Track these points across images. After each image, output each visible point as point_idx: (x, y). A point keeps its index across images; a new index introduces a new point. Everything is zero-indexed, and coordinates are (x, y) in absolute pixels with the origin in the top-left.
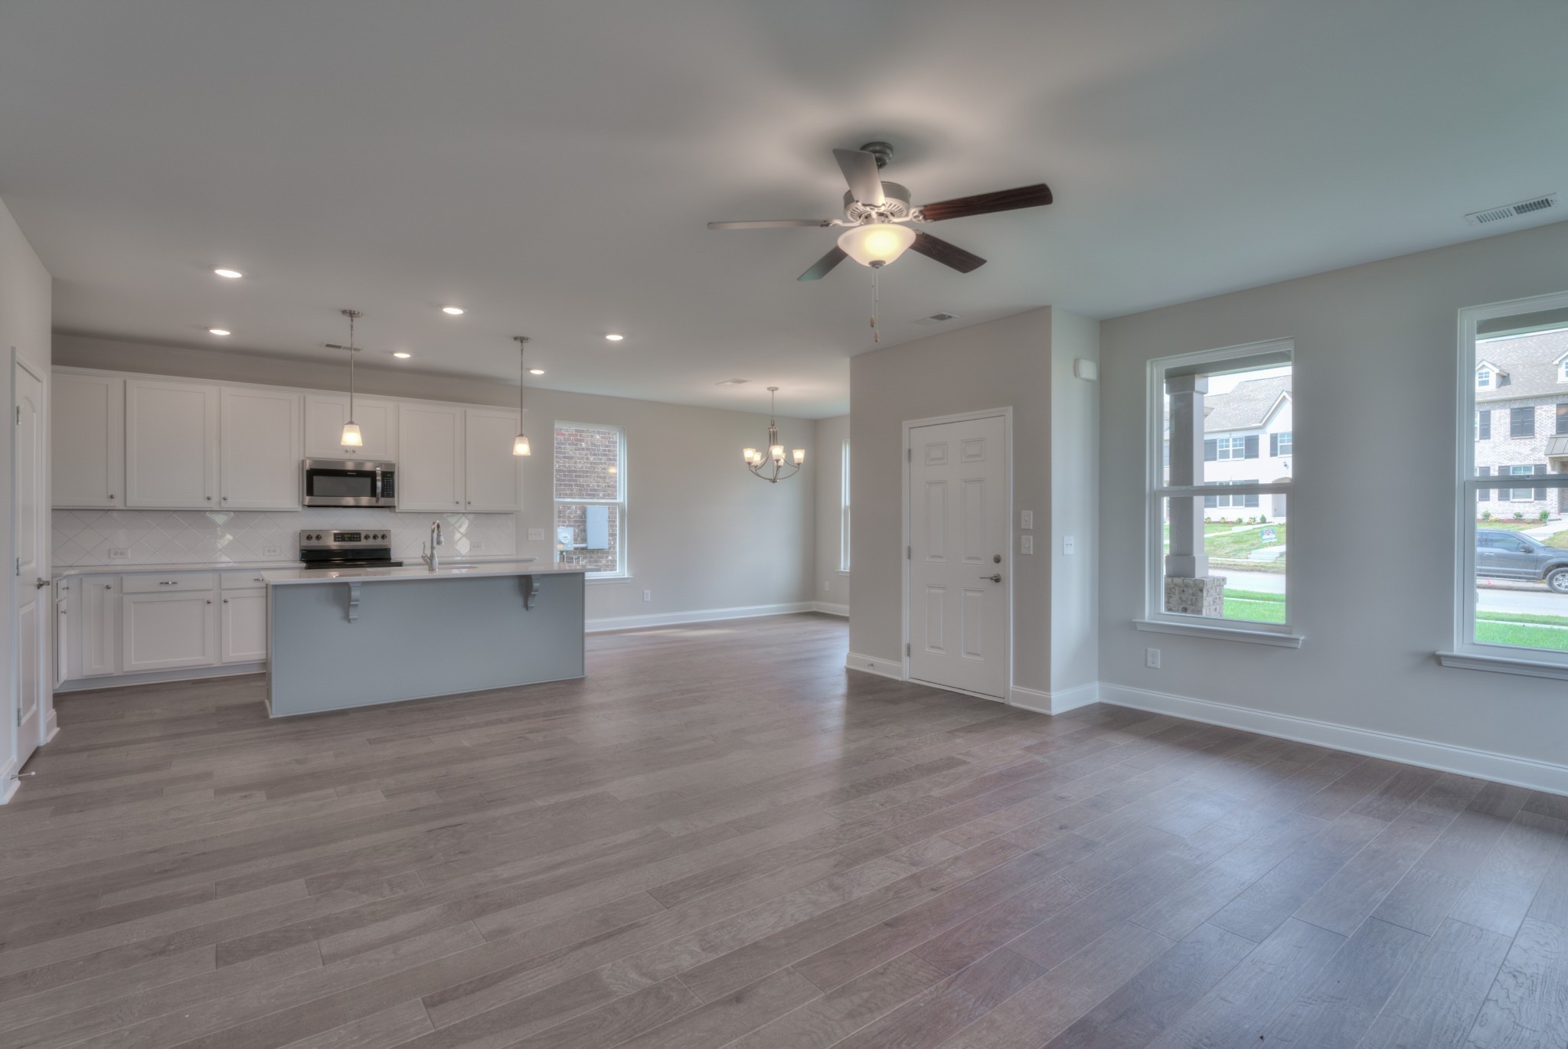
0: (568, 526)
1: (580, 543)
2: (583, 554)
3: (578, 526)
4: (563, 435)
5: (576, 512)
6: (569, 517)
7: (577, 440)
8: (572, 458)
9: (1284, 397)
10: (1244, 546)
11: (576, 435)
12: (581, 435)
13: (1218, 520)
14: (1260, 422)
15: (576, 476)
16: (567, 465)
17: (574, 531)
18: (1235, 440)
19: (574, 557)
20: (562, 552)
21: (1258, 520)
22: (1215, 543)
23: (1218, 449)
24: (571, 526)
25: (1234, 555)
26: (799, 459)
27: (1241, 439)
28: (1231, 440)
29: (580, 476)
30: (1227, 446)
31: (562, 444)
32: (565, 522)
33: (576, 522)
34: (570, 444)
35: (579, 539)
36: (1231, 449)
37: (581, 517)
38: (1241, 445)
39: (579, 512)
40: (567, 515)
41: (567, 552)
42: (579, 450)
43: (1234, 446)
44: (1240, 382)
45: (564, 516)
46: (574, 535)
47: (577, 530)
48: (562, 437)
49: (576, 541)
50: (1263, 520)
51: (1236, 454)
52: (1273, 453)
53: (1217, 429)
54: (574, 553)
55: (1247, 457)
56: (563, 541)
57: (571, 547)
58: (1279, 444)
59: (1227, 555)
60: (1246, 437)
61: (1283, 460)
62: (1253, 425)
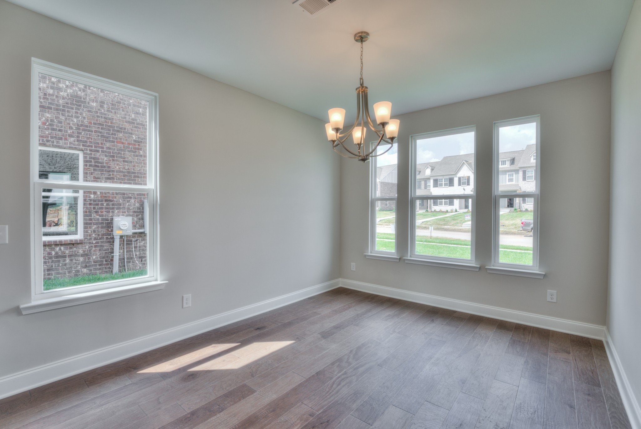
0: (127, 216)
1: (139, 229)
2: (141, 237)
3: (137, 216)
4: (123, 143)
5: (134, 204)
6: (129, 209)
7: (136, 149)
8: (131, 162)
9: (464, 162)
10: (458, 221)
11: (135, 145)
12: (139, 145)
13: (439, 211)
14: (455, 172)
15: (135, 177)
16: (127, 167)
17: (133, 219)
18: (445, 179)
19: (133, 239)
20: (121, 237)
21: (454, 211)
22: (446, 220)
23: (439, 183)
24: (130, 215)
25: (456, 225)
26: (392, 132)
27: (447, 179)
28: (443, 180)
29: (138, 177)
30: (442, 181)
31: (122, 150)
32: (125, 212)
33: (134, 212)
34: (129, 151)
35: (138, 226)
36: (443, 183)
37: (140, 209)
38: (447, 181)
39: (137, 205)
40: (126, 207)
41: (127, 236)
42: (137, 156)
43: (445, 181)
44: (444, 157)
45: (124, 208)
46: (133, 223)
47: (136, 219)
48: (122, 145)
49: (134, 227)
50: (456, 211)
51: (445, 185)
52: (459, 185)
53: (438, 175)
54: (134, 237)
55: (449, 186)
56: (122, 228)
57: (130, 232)
58: (462, 181)
59: (453, 225)
60: (449, 178)
61: (463, 187)
62: (452, 173)
